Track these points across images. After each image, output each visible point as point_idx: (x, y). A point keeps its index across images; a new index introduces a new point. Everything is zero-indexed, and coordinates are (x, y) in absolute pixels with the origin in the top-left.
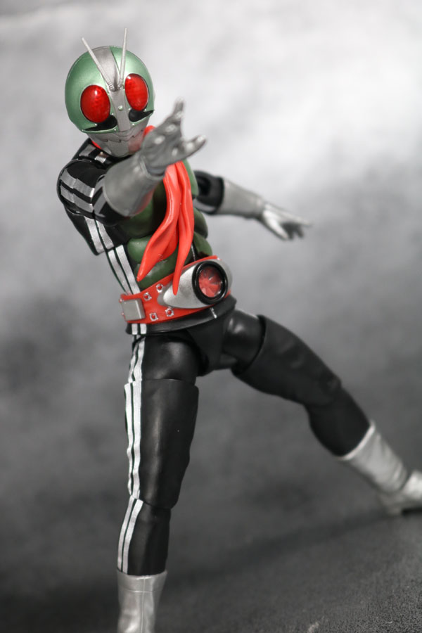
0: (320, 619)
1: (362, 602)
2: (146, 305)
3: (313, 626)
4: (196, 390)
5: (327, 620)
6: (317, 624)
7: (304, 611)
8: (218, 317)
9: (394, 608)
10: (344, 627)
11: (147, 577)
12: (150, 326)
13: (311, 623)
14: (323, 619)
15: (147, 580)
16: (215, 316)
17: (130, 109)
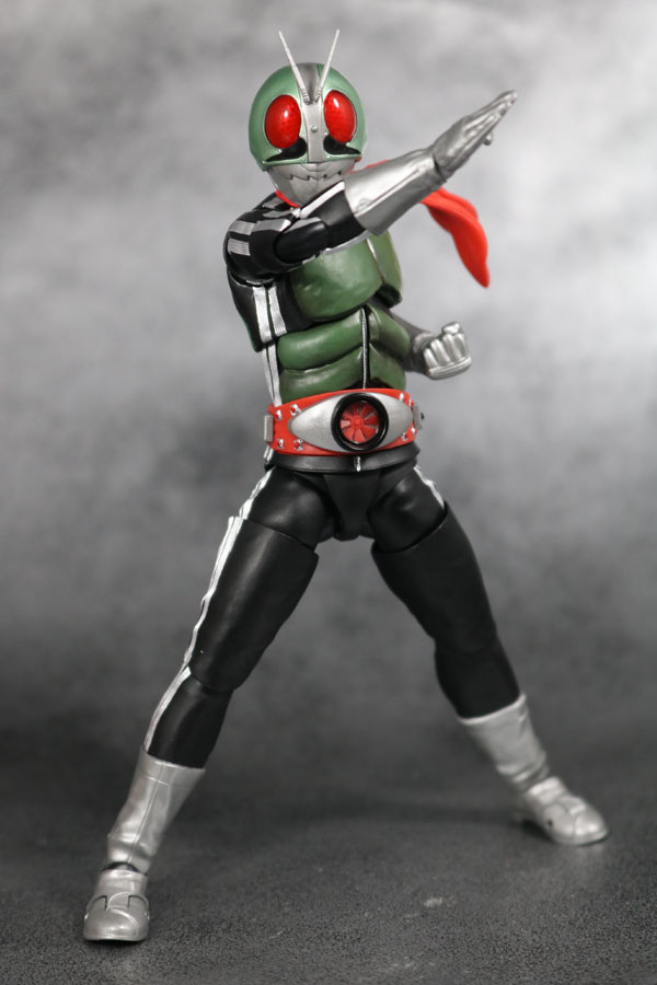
0: (446, 897)
1: (507, 898)
2: (277, 426)
3: (435, 900)
4: (316, 558)
5: (454, 902)
6: (440, 901)
7: (435, 878)
8: (362, 471)
9: (542, 917)
10: (469, 918)
11: (170, 765)
12: (277, 454)
13: (435, 896)
14: (451, 898)
15: (169, 768)
16: (359, 469)
17: (326, 134)
